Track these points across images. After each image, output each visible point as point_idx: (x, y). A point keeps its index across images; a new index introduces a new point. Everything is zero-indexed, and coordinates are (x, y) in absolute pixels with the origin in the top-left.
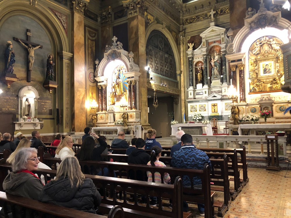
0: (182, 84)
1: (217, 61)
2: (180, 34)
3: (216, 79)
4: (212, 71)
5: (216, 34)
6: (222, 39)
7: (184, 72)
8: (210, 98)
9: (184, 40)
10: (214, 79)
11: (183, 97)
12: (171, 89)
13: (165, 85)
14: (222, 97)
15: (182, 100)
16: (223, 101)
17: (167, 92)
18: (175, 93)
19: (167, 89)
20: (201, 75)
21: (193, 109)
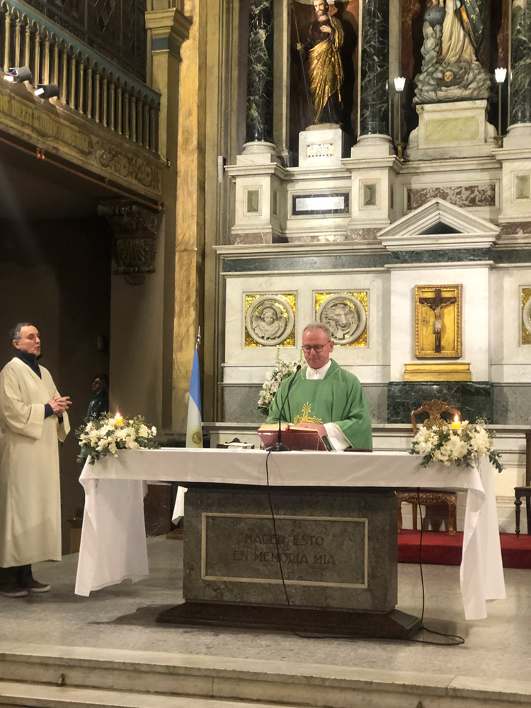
0: (188, 121)
3: (455, 91)
4: (428, 30)
7: (204, 25)
8: (409, 237)
10: (441, 94)
11: (186, 228)
12: (93, 137)
13: (41, 91)
14: (498, 237)
15: (177, 249)
16: (502, 272)
17: (59, 154)
18: (125, 176)
19: (60, 126)
20: (336, 58)
21: (263, 320)
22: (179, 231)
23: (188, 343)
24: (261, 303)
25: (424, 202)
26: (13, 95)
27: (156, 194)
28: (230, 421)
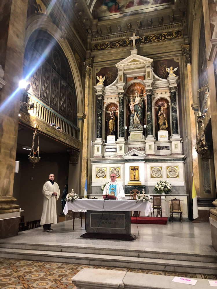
0: (85, 134)
1: (138, 104)
2: (86, 62)
3: (137, 129)
4: (131, 118)
5: (139, 66)
6: (147, 73)
7: (88, 116)
8: (129, 156)
9: (91, 71)
10: (134, 130)
11: (84, 154)
12: (67, 137)
13: (57, 128)
14: (146, 157)
15: (83, 159)
16: (147, 164)
17: (60, 140)
18: (73, 144)
19: (61, 134)
20: (114, 123)
21: (100, 173)
22: (83, 155)
23: (84, 177)
24: (99, 170)
25: (131, 150)
26: (52, 128)
27: (79, 148)
28: (93, 193)
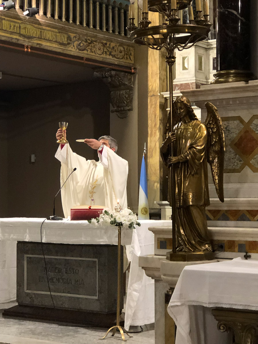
11: (154, 81)
12: (70, 33)
15: (149, 94)
17: (42, 47)
18: (100, 55)
19: (43, 30)
22: (150, 84)
23: (156, 152)
26: (3, 17)
27: (128, 63)
